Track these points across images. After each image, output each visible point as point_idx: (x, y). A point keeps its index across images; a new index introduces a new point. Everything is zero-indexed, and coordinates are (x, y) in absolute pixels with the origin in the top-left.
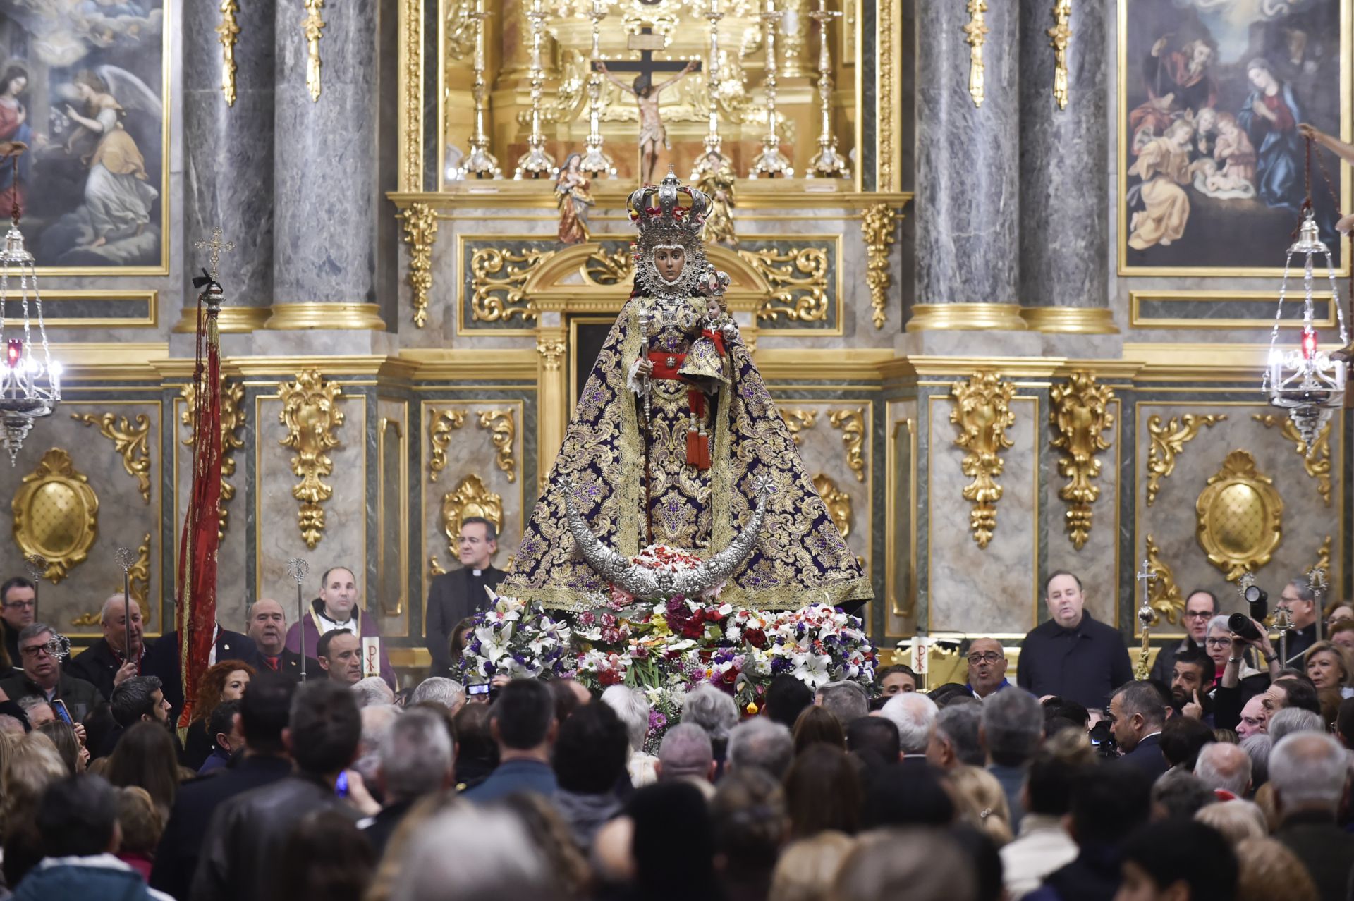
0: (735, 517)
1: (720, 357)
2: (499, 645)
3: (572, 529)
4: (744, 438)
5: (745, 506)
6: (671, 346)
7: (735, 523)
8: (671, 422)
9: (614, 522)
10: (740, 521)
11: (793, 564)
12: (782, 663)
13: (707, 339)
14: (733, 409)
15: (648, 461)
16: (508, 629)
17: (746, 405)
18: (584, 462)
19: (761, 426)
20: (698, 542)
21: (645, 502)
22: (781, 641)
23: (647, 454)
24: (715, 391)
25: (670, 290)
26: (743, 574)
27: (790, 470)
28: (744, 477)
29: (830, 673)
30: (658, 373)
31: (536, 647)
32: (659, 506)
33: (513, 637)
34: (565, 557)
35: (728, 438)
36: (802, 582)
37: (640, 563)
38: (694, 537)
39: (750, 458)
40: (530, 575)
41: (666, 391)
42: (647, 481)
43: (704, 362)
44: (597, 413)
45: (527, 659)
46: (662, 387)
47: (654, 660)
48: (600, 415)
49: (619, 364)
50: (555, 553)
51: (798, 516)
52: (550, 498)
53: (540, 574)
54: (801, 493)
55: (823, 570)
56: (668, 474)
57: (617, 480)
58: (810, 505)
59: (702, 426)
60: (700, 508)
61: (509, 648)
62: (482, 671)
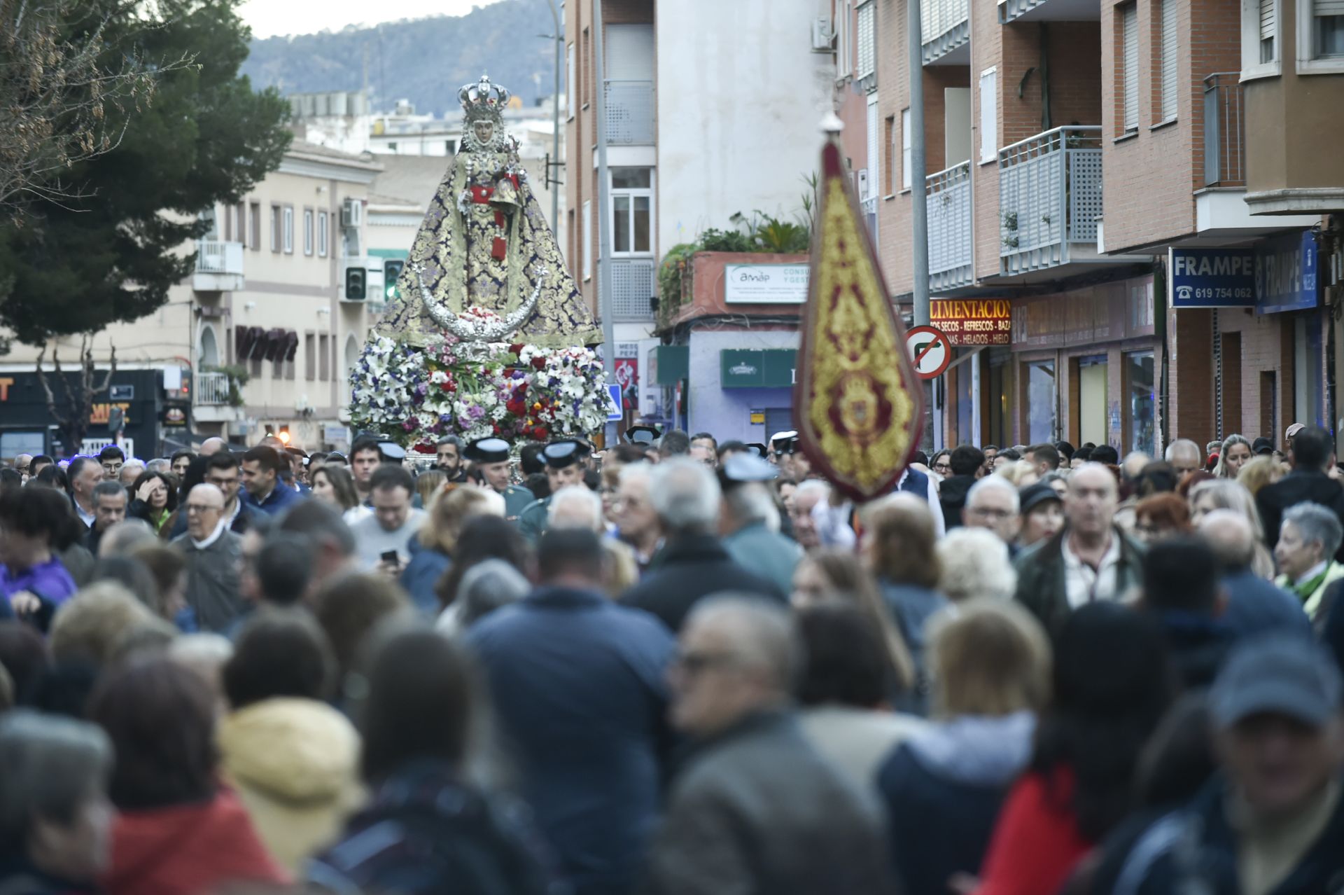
0: (522, 290)
1: (516, 190)
2: (380, 366)
3: (422, 296)
4: (528, 241)
5: (528, 284)
6: (485, 183)
7: (522, 294)
8: (483, 230)
9: (447, 292)
10: (524, 293)
11: (557, 320)
12: (555, 381)
13: (508, 179)
14: (522, 223)
15: (468, 255)
16: (387, 357)
17: (530, 221)
18: (430, 254)
19: (538, 234)
20: (499, 306)
21: (466, 280)
22: (554, 368)
23: (468, 249)
24: (512, 212)
25: (484, 148)
26: (527, 325)
27: (556, 262)
28: (527, 266)
29: (584, 388)
30: (477, 199)
31: (403, 368)
32: (475, 283)
33: (390, 362)
34: (417, 313)
35: (518, 241)
36: (562, 331)
37: (463, 318)
38: (496, 302)
39: (531, 254)
40: (393, 324)
41: (481, 211)
42: (468, 267)
43: (508, 194)
44: (437, 224)
45: (398, 376)
46: (478, 209)
47: (475, 375)
48: (440, 224)
49: (451, 194)
50: (410, 310)
51: (560, 290)
52: (407, 276)
53: (400, 324)
54: (562, 277)
55: (575, 324)
56: (481, 263)
57: (448, 266)
58: (567, 284)
59: (503, 234)
60: (501, 285)
61: (388, 369)
62: (370, 382)
